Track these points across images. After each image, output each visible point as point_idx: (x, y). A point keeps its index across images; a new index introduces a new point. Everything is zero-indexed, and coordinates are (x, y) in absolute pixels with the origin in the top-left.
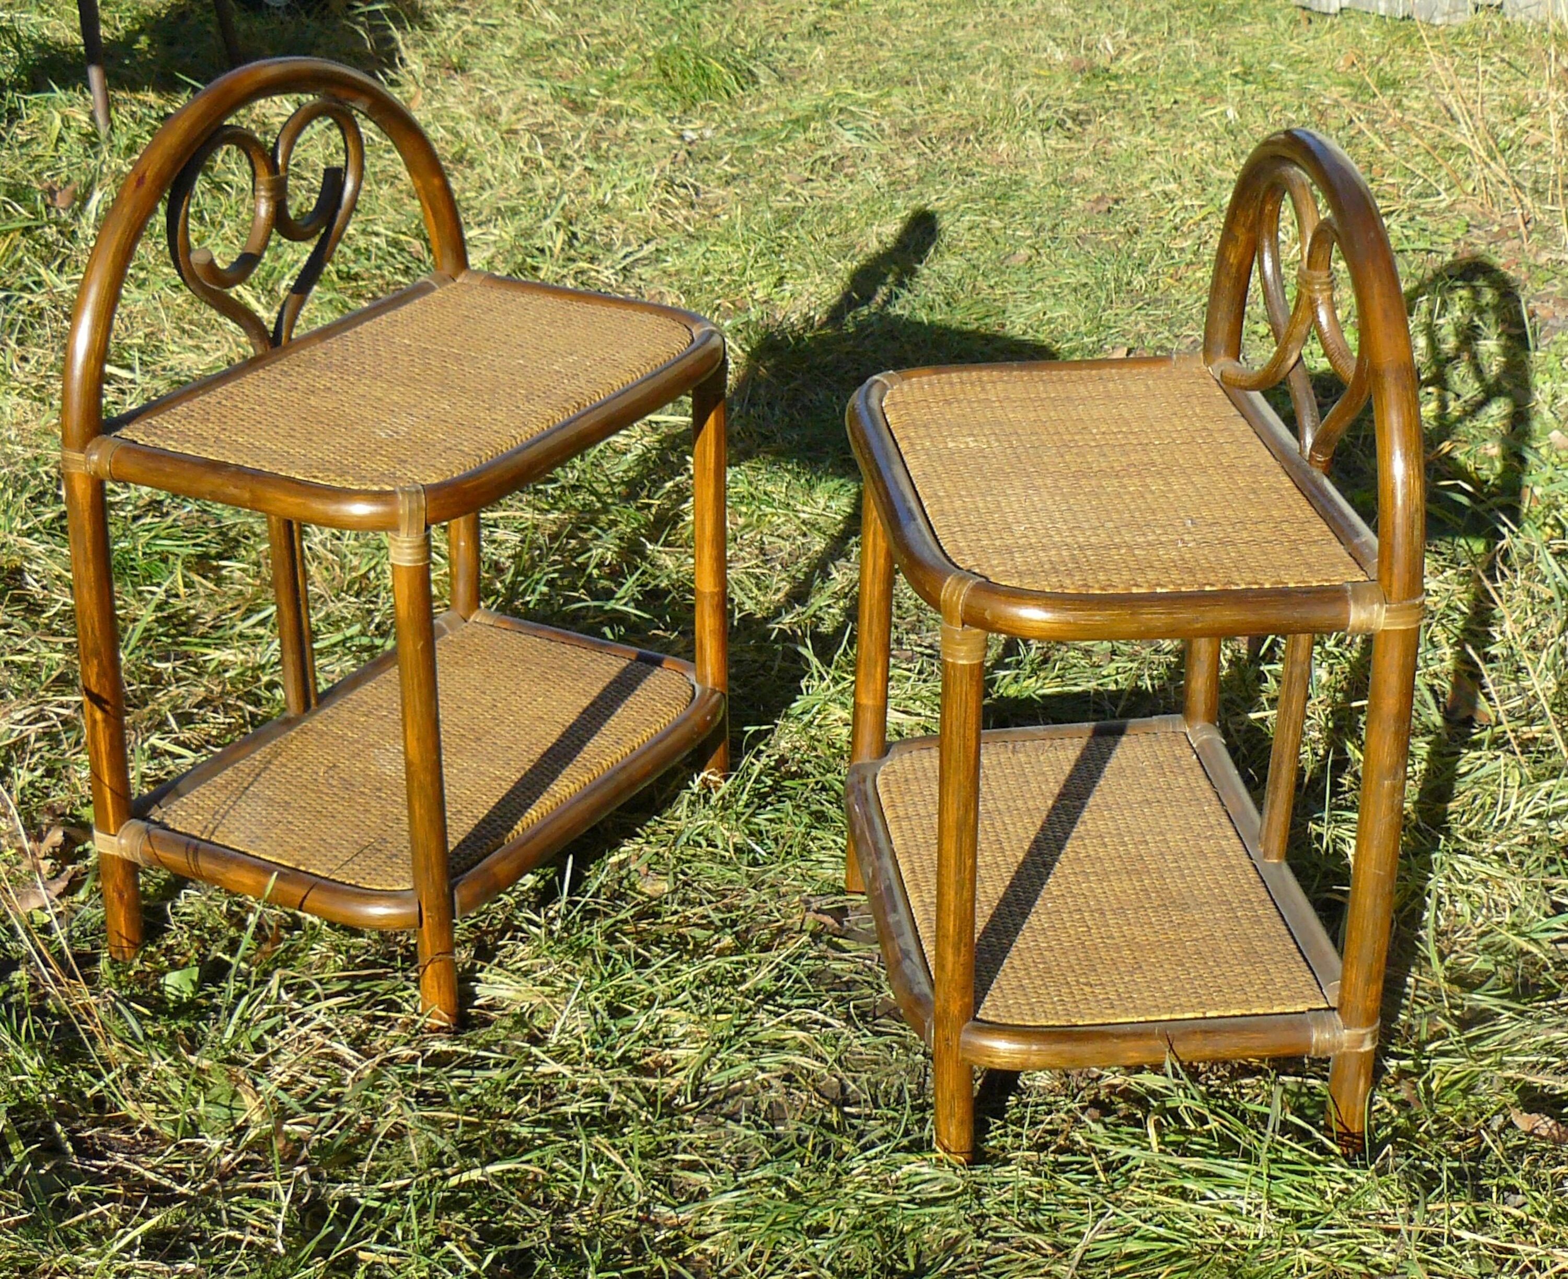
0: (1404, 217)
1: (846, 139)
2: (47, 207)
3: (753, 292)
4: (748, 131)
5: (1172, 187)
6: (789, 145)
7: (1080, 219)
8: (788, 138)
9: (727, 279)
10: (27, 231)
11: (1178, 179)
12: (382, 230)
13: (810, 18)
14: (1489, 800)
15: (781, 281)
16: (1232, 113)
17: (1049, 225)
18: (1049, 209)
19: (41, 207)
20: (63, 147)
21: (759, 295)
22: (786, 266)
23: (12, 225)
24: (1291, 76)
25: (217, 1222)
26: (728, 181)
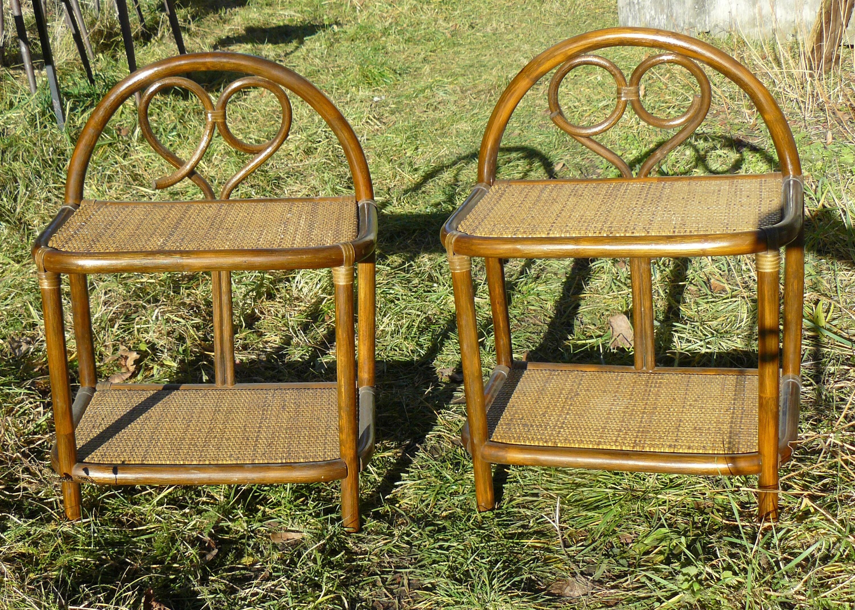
0: (676, 109)
1: (441, 95)
2: (118, 136)
3: (406, 153)
4: (399, 96)
5: (577, 104)
6: (417, 99)
7: (539, 118)
8: (417, 96)
9: (394, 149)
10: (110, 145)
11: (579, 101)
12: (253, 136)
13: (422, 56)
14: (734, 319)
15: (417, 149)
16: (599, 78)
17: (527, 121)
18: (526, 116)
19: (115, 135)
20: (124, 116)
21: (408, 154)
22: (419, 142)
23: (103, 143)
24: (623, 63)
25: (199, 495)
26: (393, 113)
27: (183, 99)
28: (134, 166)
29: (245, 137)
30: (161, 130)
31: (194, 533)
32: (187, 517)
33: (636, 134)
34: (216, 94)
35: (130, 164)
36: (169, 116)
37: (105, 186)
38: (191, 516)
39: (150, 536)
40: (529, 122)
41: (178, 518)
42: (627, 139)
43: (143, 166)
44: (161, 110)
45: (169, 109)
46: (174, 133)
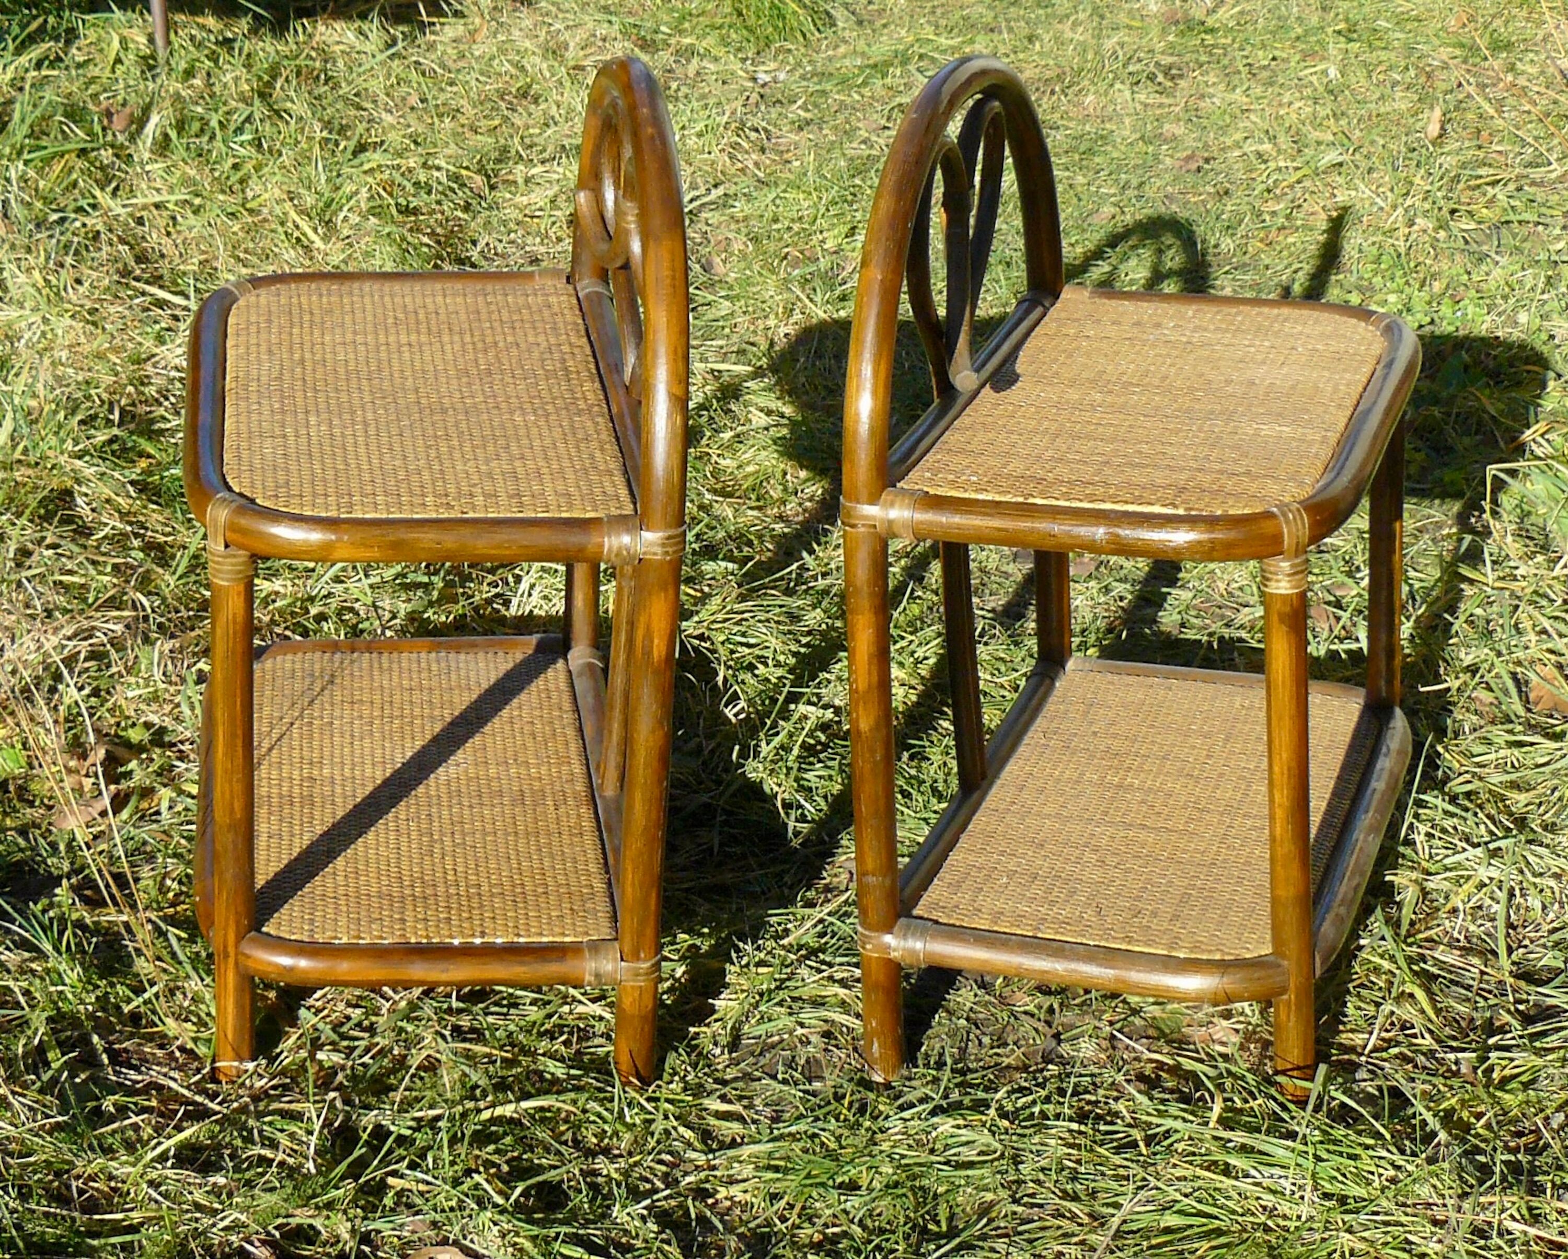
0: (1512, 186)
2: (104, 129)
3: (823, 242)
4: (823, 76)
5: (1267, 147)
6: (866, 91)
7: (1168, 177)
8: (865, 83)
9: (796, 227)
10: (82, 153)
11: (1273, 139)
12: (443, 164)
15: (852, 231)
16: (1333, 72)
17: (1135, 182)
18: (1136, 167)
19: (97, 128)
20: (120, 69)
21: (829, 245)
22: (858, 215)
23: (68, 146)
24: (1398, 35)
25: (248, 1140)
26: (802, 126)
27: (274, 36)
28: (140, 221)
29: (425, 165)
30: (214, 123)
31: (233, 1238)
32: (219, 1196)
33: (1402, 250)
34: (358, 23)
35: (131, 215)
36: (236, 79)
37: (66, 276)
38: (230, 1195)
39: (128, 1238)
40: (1141, 184)
41: (199, 1196)
42: (1378, 260)
43: (161, 222)
44: (216, 61)
45: (238, 61)
46: (247, 137)
